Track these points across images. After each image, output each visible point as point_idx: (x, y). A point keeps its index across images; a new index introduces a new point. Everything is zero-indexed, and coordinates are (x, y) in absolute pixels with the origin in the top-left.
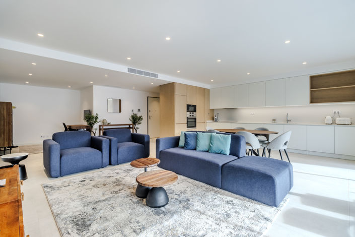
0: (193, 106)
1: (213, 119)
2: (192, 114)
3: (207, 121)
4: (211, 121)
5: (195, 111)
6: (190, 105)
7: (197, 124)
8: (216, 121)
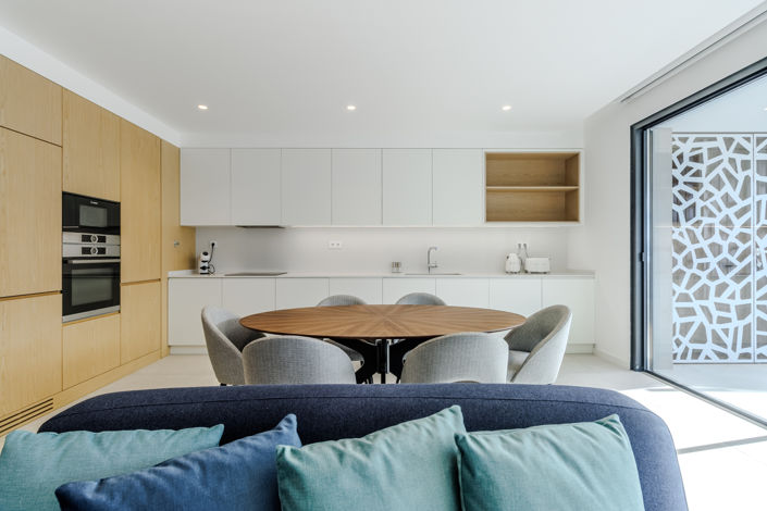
0: (102, 203)
1: (192, 264)
2: (94, 245)
3: (171, 274)
4: (186, 273)
5: (114, 228)
6: (87, 200)
7: (124, 290)
8: (207, 270)
